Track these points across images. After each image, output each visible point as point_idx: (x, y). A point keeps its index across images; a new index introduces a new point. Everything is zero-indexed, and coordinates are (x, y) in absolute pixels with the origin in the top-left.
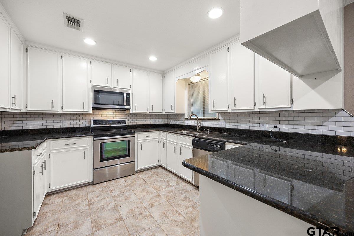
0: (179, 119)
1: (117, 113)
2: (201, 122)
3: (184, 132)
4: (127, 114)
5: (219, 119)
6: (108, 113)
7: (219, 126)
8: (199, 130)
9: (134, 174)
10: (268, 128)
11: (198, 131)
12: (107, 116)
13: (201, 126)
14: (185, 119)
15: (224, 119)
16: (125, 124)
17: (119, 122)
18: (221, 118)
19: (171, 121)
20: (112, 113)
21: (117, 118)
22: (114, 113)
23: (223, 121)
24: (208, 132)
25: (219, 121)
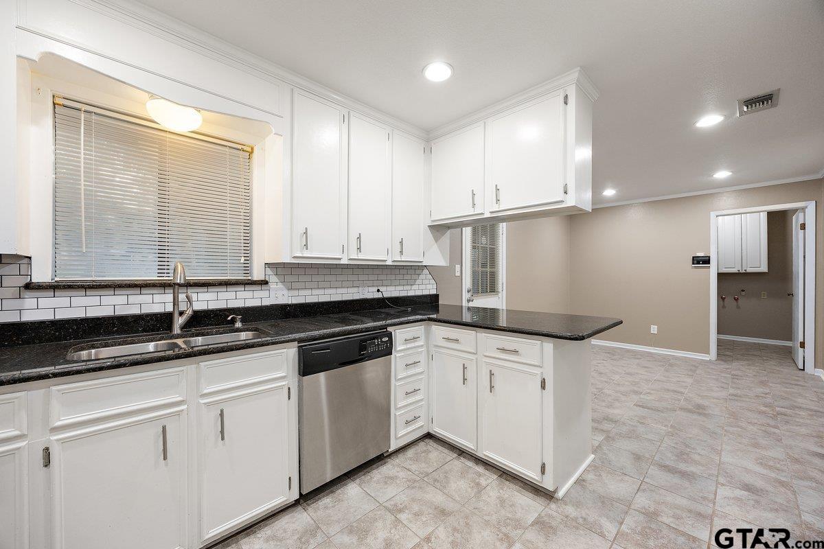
2: (195, 296)
5: (265, 282)
7: (267, 302)
8: (182, 329)
11: (177, 331)
13: (195, 312)
15: (283, 282)
23: (280, 285)
24: (238, 325)
25: (268, 288)
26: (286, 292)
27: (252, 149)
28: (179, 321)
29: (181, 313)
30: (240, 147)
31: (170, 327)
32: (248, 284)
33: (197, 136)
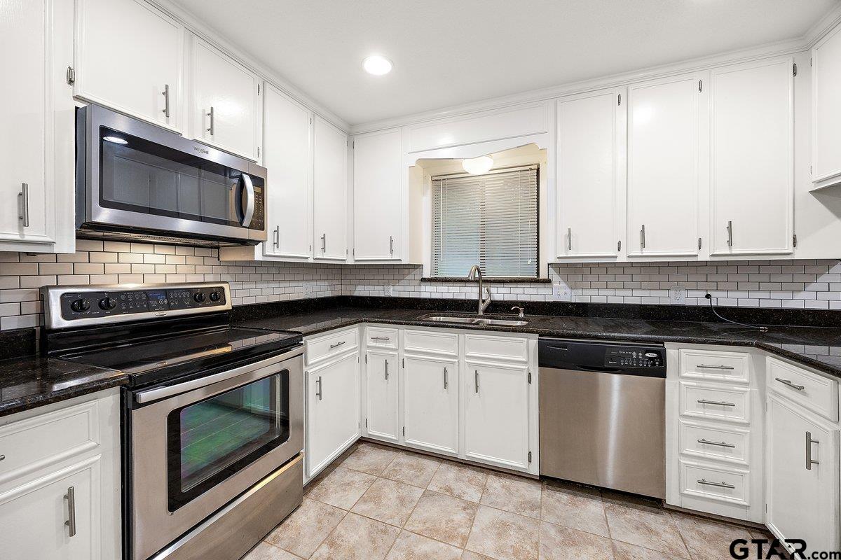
0: (396, 282)
1: (181, 260)
2: (493, 290)
3: (434, 318)
4: (221, 264)
5: (548, 281)
6: (136, 258)
7: (550, 299)
8: (484, 312)
9: (299, 506)
10: (693, 298)
11: (481, 313)
12: (136, 268)
13: (492, 301)
14: (424, 280)
15: (566, 281)
16: (224, 303)
17: (197, 296)
18: (555, 278)
19: (359, 287)
20: (160, 259)
21: (181, 279)
22: (171, 259)
23: (563, 284)
24: (521, 315)
25: (550, 286)
26: (568, 291)
27: (539, 165)
28: (482, 307)
29: (484, 301)
30: (528, 168)
31: (477, 310)
32: (534, 282)
33: (495, 172)
